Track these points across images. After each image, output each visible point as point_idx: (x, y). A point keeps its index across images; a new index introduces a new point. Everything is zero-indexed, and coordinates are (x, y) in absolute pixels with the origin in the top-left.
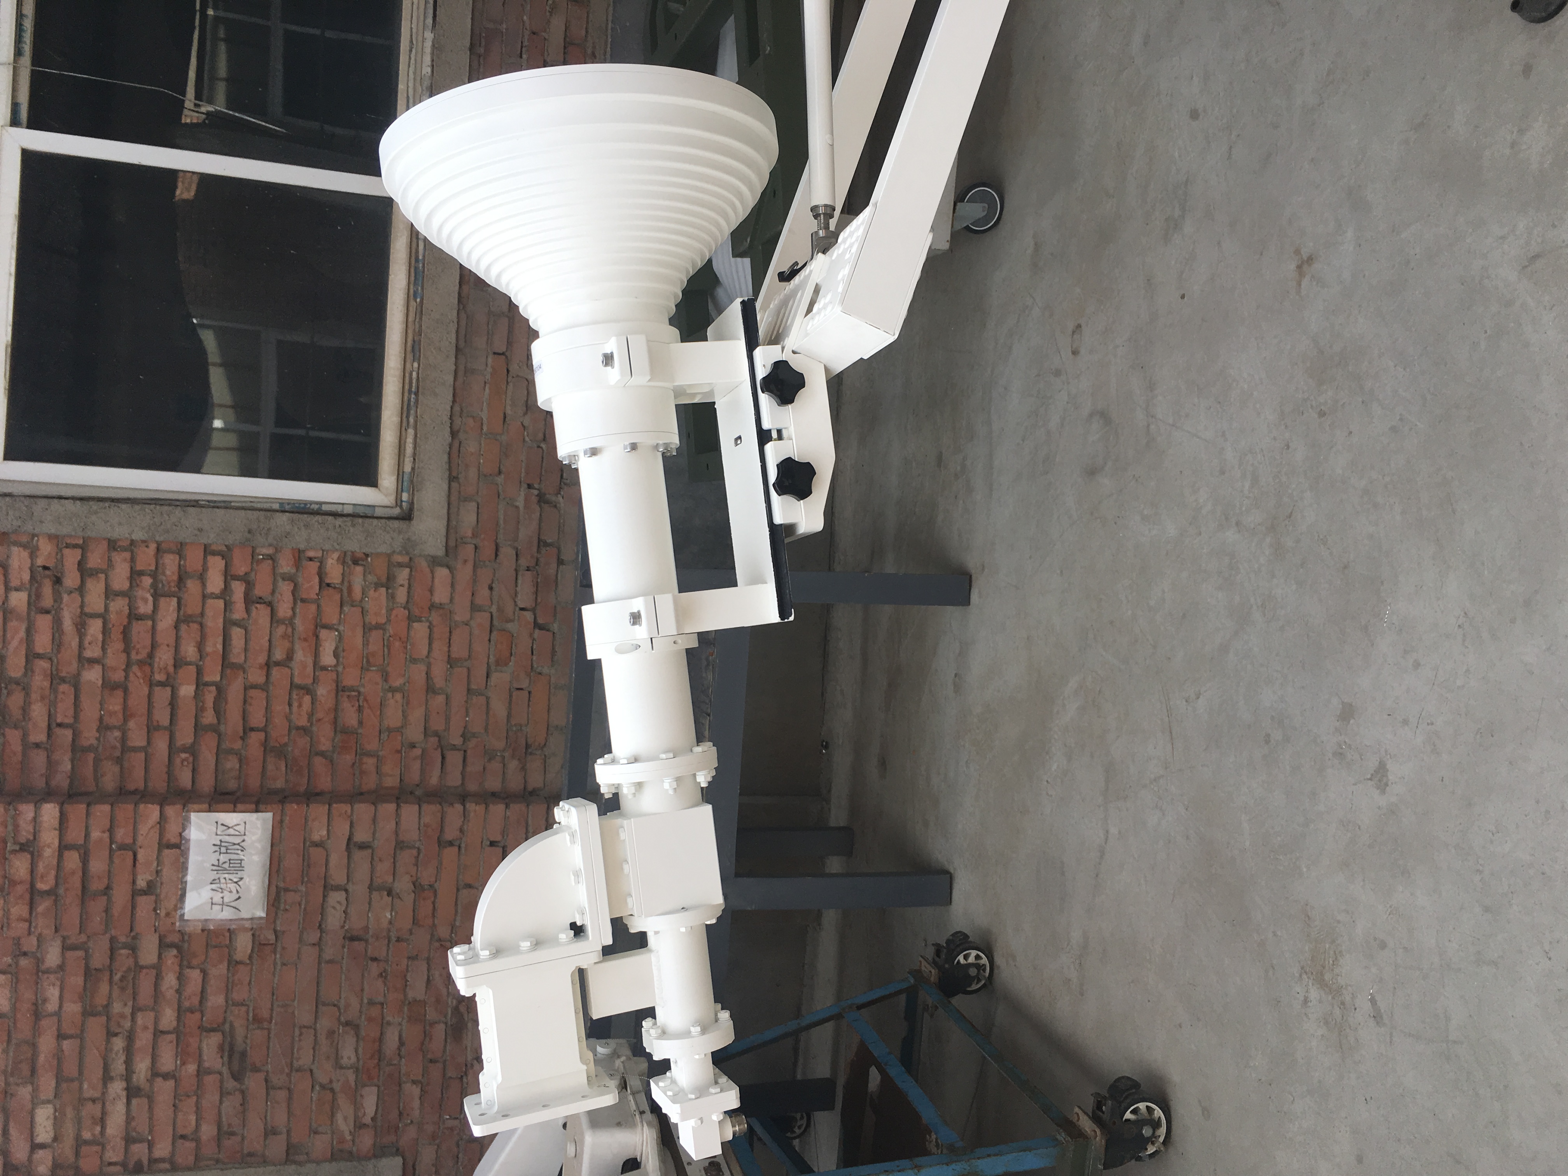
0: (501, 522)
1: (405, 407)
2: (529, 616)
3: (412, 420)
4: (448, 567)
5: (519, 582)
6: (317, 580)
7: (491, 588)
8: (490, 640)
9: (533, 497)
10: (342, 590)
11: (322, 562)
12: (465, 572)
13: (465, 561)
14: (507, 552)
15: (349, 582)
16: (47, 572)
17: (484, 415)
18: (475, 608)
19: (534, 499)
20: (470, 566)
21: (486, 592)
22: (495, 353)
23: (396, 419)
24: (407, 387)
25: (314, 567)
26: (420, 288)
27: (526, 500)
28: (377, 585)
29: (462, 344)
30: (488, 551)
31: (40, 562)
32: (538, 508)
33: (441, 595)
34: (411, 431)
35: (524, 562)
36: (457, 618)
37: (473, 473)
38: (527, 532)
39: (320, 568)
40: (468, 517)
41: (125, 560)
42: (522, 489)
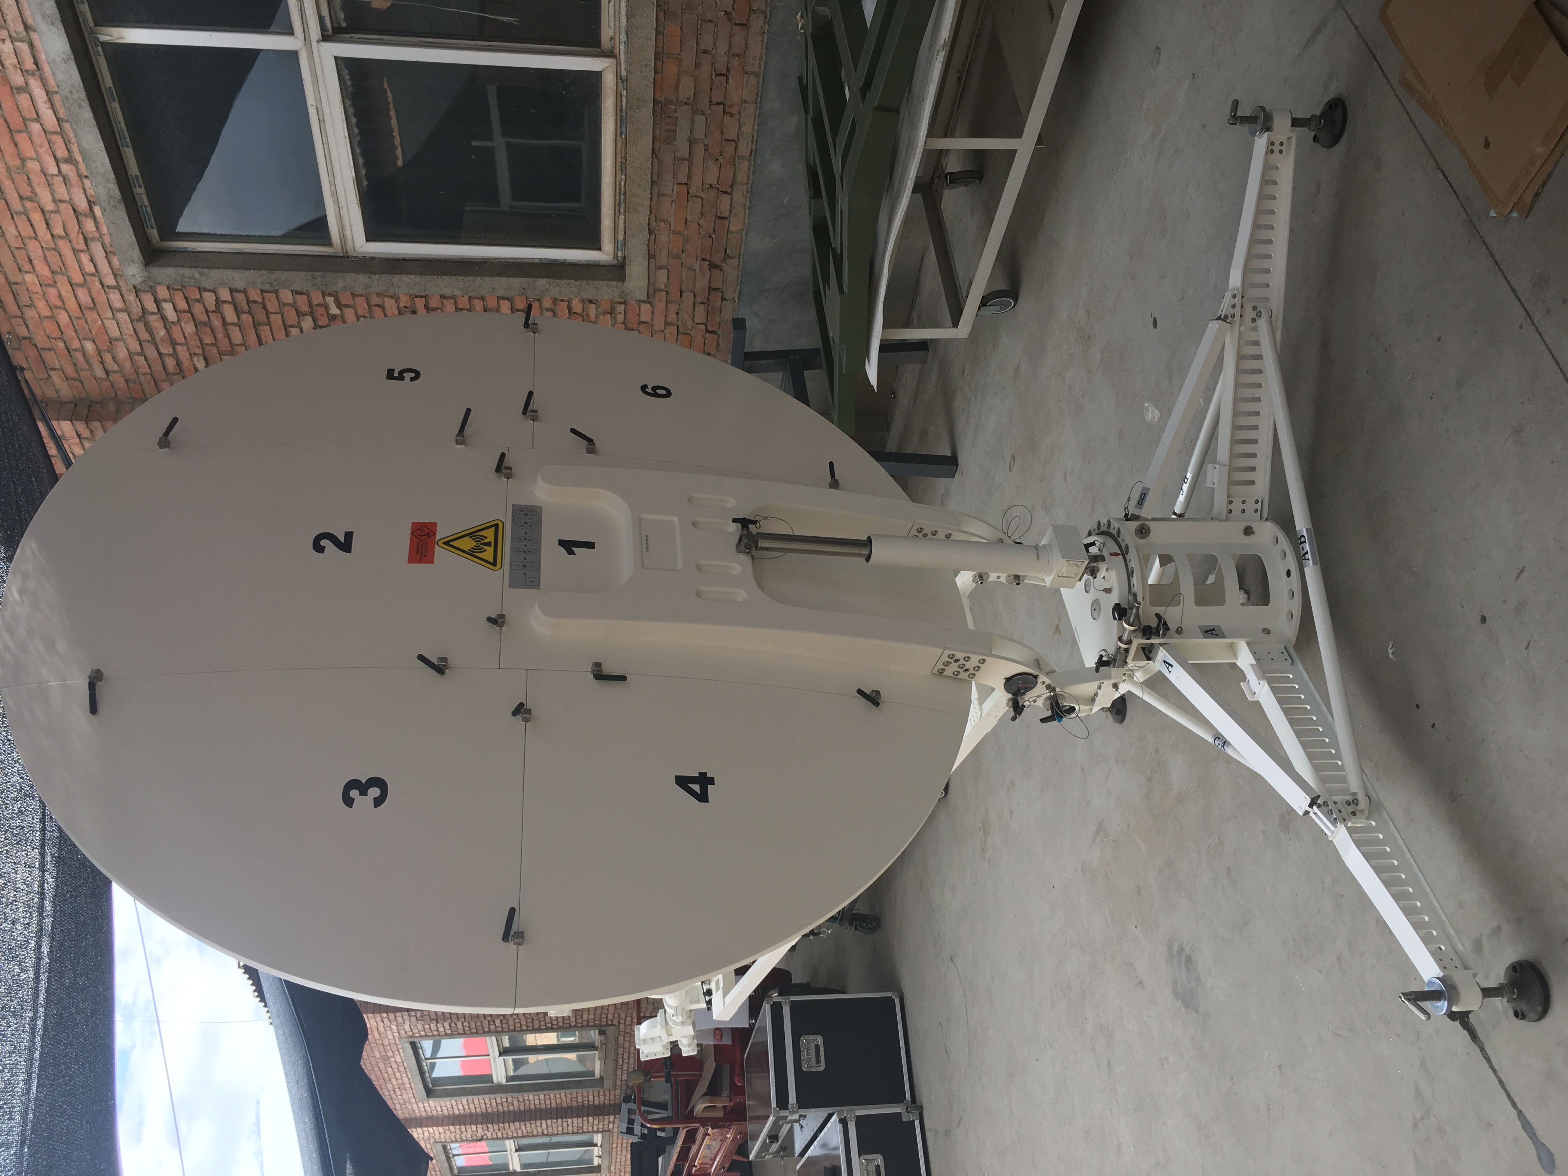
0: (684, 280)
1: (617, 204)
2: (703, 327)
3: (622, 210)
4: (649, 303)
5: (696, 309)
6: (567, 311)
7: (677, 313)
8: (677, 340)
9: (706, 266)
10: (583, 316)
11: (569, 302)
12: (660, 306)
13: (660, 301)
14: (688, 297)
15: (587, 312)
16: (407, 309)
17: (672, 220)
18: (667, 324)
19: (706, 267)
20: (663, 304)
21: (675, 316)
22: (678, 184)
23: (612, 212)
24: (618, 191)
25: (565, 304)
26: (624, 129)
27: (701, 267)
28: (604, 314)
29: (655, 178)
30: (675, 294)
31: (402, 305)
32: (709, 272)
33: (645, 317)
34: (622, 217)
35: (699, 300)
36: (655, 328)
37: (664, 253)
38: (701, 284)
39: (568, 305)
40: (662, 278)
41: (451, 303)
42: (698, 261)
